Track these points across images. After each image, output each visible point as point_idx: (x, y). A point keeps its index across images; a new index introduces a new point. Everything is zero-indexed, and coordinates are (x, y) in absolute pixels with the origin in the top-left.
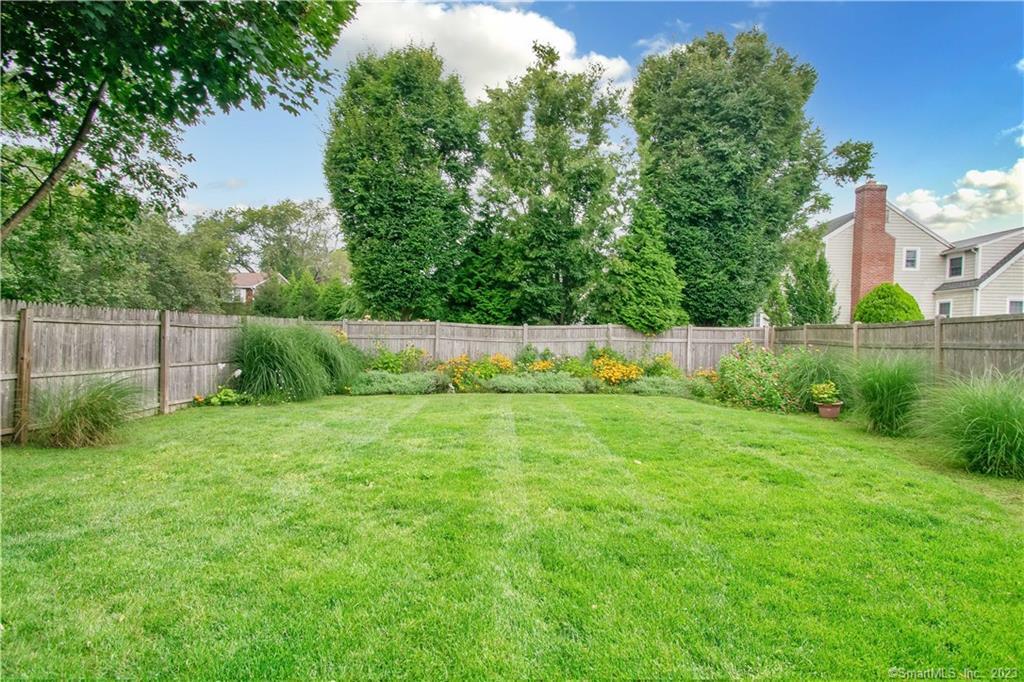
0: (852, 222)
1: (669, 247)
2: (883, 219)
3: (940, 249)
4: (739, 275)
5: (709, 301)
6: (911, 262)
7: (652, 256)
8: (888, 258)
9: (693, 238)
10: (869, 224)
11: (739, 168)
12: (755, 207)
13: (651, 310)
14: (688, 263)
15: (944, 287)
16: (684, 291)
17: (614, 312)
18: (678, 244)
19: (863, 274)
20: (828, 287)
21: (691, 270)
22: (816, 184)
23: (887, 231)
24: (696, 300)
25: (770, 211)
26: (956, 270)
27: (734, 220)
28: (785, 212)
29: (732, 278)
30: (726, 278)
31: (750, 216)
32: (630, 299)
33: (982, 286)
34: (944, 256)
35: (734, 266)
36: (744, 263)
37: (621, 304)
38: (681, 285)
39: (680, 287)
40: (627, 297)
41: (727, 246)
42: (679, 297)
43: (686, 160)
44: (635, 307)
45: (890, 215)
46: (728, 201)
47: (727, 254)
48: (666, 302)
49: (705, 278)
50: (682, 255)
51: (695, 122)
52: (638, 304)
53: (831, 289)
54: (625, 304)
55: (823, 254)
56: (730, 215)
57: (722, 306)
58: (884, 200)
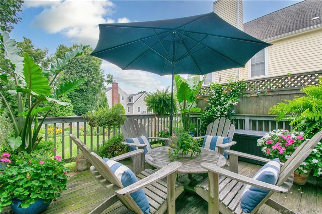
0: (112, 90)
1: (69, 97)
2: (117, 90)
3: (128, 97)
4: (88, 104)
5: (80, 110)
6: (123, 99)
7: (64, 99)
8: (118, 98)
9: (76, 95)
10: (115, 91)
11: (87, 80)
12: (90, 89)
13: (65, 113)
14: (74, 101)
15: (128, 104)
16: (73, 108)
17: (53, 114)
18: (71, 96)
19: (114, 101)
20: (107, 104)
21: (75, 102)
22: (103, 84)
23: (118, 92)
24: (77, 110)
25: (94, 90)
26: (130, 101)
27: (86, 92)
28: (97, 90)
29: (86, 105)
30: (84, 105)
31: (89, 91)
32: (58, 111)
33: (134, 104)
34: (128, 98)
35: (86, 102)
36: (88, 101)
37: (55, 112)
38: (73, 106)
39: (73, 107)
40: (57, 110)
41: (84, 97)
42: (73, 109)
43: (73, 76)
44: (60, 113)
45: (119, 89)
46: (84, 87)
47: (84, 99)
48: (69, 111)
49: (78, 105)
50: (72, 99)
51: (75, 67)
52: (61, 112)
53: (108, 104)
54: (57, 112)
55: (106, 96)
56: (85, 91)
57: (83, 111)
58: (117, 86)
